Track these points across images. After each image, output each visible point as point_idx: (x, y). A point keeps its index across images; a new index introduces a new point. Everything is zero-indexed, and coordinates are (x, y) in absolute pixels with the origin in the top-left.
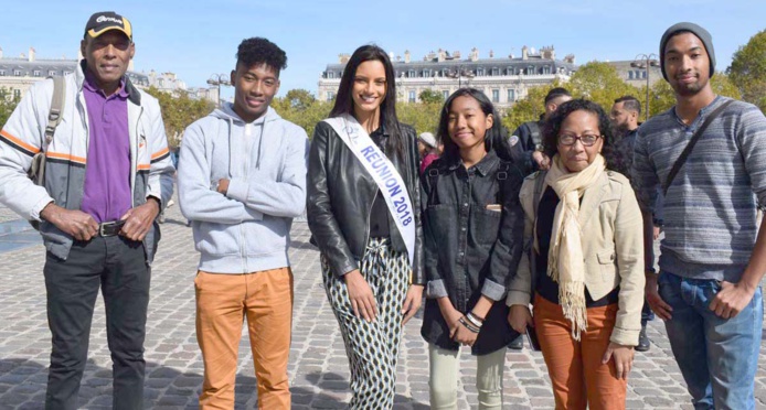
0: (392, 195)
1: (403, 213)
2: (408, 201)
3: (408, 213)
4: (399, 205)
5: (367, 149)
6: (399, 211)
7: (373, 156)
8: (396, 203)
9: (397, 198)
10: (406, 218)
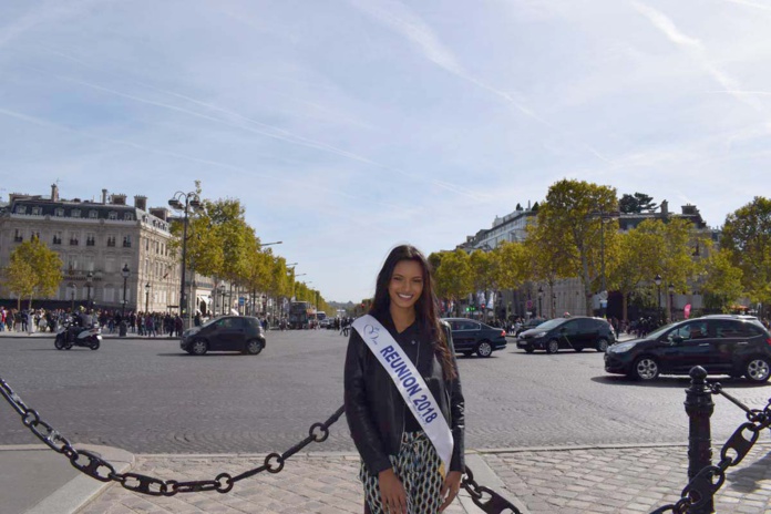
0: (411, 394)
1: (426, 411)
2: (431, 398)
3: (431, 410)
4: (420, 403)
5: (386, 349)
6: (419, 409)
7: (391, 356)
8: (416, 402)
9: (418, 396)
10: (430, 414)
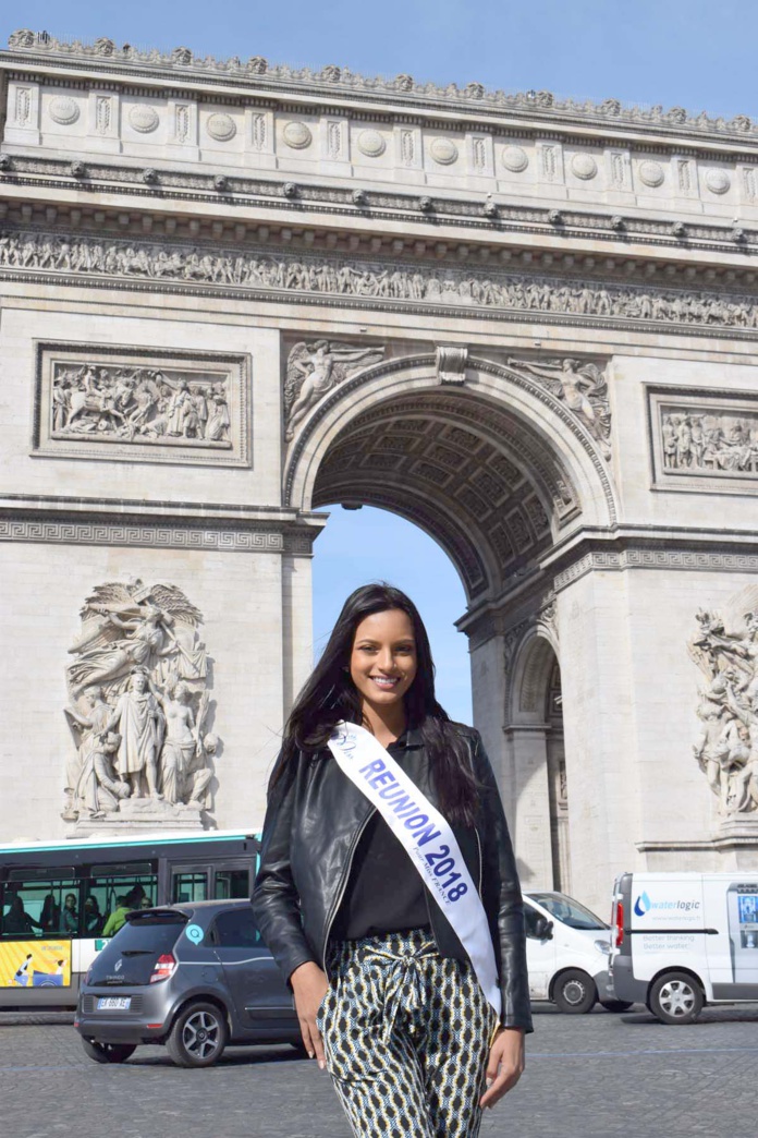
1: (447, 877)
2: (456, 853)
4: (438, 861)
5: (373, 765)
6: (437, 874)
8: (430, 857)
9: (433, 847)
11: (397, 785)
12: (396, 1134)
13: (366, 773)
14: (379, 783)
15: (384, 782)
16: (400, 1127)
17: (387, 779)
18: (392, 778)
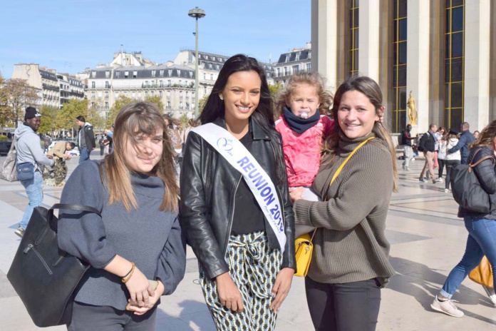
11: (256, 170)
12: (234, 329)
13: (241, 163)
14: (247, 169)
15: (250, 169)
16: (235, 325)
17: (251, 167)
18: (253, 166)
